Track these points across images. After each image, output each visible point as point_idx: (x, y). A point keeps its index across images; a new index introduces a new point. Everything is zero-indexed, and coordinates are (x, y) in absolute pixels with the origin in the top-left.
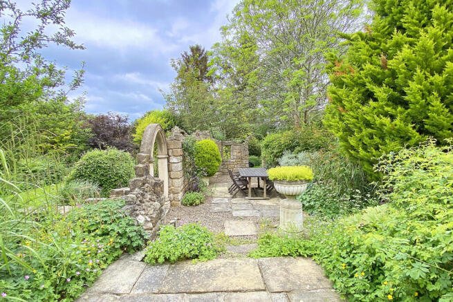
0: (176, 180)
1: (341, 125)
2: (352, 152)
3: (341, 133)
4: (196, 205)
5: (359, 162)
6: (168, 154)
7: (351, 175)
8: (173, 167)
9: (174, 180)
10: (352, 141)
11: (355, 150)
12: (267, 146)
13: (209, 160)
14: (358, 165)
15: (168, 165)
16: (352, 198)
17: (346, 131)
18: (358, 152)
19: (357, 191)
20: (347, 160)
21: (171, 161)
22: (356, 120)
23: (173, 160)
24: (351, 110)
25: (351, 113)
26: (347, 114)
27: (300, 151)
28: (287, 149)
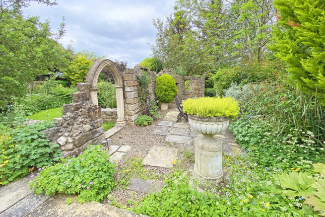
0: (130, 105)
1: (291, 45)
2: (306, 80)
3: (290, 56)
4: (144, 126)
5: (316, 94)
6: (124, 85)
7: (302, 110)
8: (128, 95)
9: (129, 105)
10: (307, 65)
11: (310, 77)
12: (217, 79)
13: (166, 91)
14: (314, 97)
15: (124, 93)
16: (300, 142)
17: (298, 52)
18: (315, 80)
19: (309, 132)
20: (298, 91)
21: (126, 90)
22: (315, 34)
23: (128, 89)
24: (308, 20)
25: (308, 24)
26: (300, 27)
27: (246, 83)
28: (234, 82)
